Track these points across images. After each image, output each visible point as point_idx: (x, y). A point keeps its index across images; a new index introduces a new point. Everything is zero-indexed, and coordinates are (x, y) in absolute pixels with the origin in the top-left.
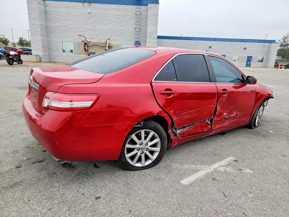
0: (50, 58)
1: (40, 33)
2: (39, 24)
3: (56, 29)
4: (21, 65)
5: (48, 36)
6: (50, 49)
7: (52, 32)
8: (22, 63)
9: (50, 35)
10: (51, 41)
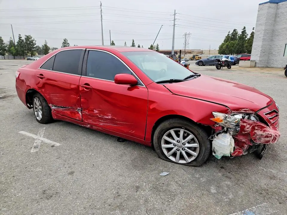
0: (268, 63)
1: (262, 38)
2: (263, 29)
3: (283, 31)
4: (230, 69)
5: (272, 40)
6: (270, 53)
7: (277, 36)
8: (230, 68)
9: (275, 38)
10: (274, 45)
